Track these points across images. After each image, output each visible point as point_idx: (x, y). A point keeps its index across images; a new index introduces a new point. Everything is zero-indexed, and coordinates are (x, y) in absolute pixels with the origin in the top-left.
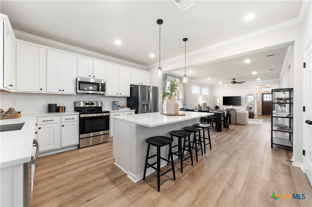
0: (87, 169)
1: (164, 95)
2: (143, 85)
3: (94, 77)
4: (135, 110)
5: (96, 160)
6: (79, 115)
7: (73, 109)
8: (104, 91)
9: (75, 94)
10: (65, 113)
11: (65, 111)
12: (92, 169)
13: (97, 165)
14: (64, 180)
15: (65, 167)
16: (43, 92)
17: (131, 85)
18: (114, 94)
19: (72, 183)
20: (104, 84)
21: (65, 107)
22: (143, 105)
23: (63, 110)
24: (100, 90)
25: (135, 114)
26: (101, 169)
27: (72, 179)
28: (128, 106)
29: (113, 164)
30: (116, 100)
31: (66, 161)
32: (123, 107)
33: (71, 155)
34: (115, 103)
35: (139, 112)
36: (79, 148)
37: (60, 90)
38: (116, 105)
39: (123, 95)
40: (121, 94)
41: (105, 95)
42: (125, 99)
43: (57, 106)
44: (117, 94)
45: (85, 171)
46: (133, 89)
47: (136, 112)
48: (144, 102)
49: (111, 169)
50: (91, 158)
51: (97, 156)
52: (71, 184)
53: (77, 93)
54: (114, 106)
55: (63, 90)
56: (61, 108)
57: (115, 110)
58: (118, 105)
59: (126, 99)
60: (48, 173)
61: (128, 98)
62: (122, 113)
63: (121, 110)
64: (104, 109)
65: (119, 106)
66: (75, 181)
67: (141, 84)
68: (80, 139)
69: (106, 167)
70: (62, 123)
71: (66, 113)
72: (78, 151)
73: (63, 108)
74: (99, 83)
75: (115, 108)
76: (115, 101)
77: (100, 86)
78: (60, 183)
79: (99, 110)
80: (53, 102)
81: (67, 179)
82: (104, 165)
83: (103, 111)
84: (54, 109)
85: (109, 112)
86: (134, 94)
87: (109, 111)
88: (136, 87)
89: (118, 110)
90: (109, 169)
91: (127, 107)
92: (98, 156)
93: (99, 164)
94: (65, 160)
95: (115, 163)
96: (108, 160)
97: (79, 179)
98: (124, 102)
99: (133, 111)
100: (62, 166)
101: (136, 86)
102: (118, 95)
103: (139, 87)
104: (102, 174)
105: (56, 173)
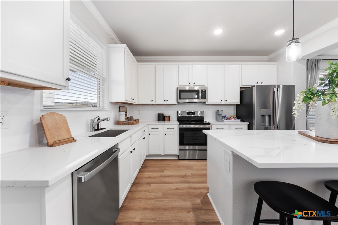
0: (177, 189)
1: (309, 96)
2: (262, 84)
3: (194, 83)
4: (248, 123)
5: (189, 180)
6: (179, 124)
7: (176, 119)
8: (205, 98)
9: (177, 103)
10: (169, 122)
11: (169, 120)
12: (181, 191)
13: (188, 188)
14: (155, 192)
15: (161, 176)
16: (154, 103)
17: (241, 88)
18: (218, 101)
19: (159, 199)
20: (205, 90)
21: (169, 117)
22: (262, 116)
23: (168, 119)
24: (200, 98)
25: (248, 130)
26: (191, 196)
27: (160, 195)
28: (238, 117)
29: (206, 195)
30: (220, 108)
31: (165, 171)
32: (230, 118)
33: (170, 165)
34: (219, 113)
35: (255, 126)
36: (179, 159)
37: (165, 101)
38: (221, 115)
39: (230, 101)
40: (226, 101)
41: (207, 103)
42: (233, 107)
43: (164, 115)
44: (222, 101)
45: (175, 190)
46: (245, 92)
47: (250, 127)
48: (263, 112)
49: (201, 202)
50: (185, 176)
51: (192, 175)
52: (157, 201)
53: (178, 103)
54: (218, 116)
55: (167, 101)
56: (166, 117)
57: (219, 121)
58: (223, 115)
59: (235, 107)
60: (148, 177)
61: (237, 105)
62: (227, 126)
63: (226, 121)
64: (206, 120)
65: (225, 117)
66: (162, 199)
67: (259, 84)
68: (179, 150)
69: (196, 196)
70: (165, 132)
71: (171, 122)
72: (177, 163)
73: (168, 117)
74: (199, 90)
75: (218, 119)
76: (219, 111)
77: (200, 93)
78: (151, 194)
79: (200, 120)
80: (161, 112)
81: (157, 192)
82: (195, 191)
83: (204, 122)
84: (161, 118)
85: (209, 124)
86: (246, 100)
87: (209, 122)
88: (250, 89)
89: (223, 121)
90: (198, 201)
91: (235, 118)
92: (194, 175)
93: (190, 188)
94: (164, 169)
95: (208, 194)
96: (201, 186)
97: (167, 198)
98: (232, 112)
99: (245, 125)
100: (159, 174)
101: (249, 87)
102: (223, 103)
103: (255, 89)
104: (188, 204)
105: (153, 180)
